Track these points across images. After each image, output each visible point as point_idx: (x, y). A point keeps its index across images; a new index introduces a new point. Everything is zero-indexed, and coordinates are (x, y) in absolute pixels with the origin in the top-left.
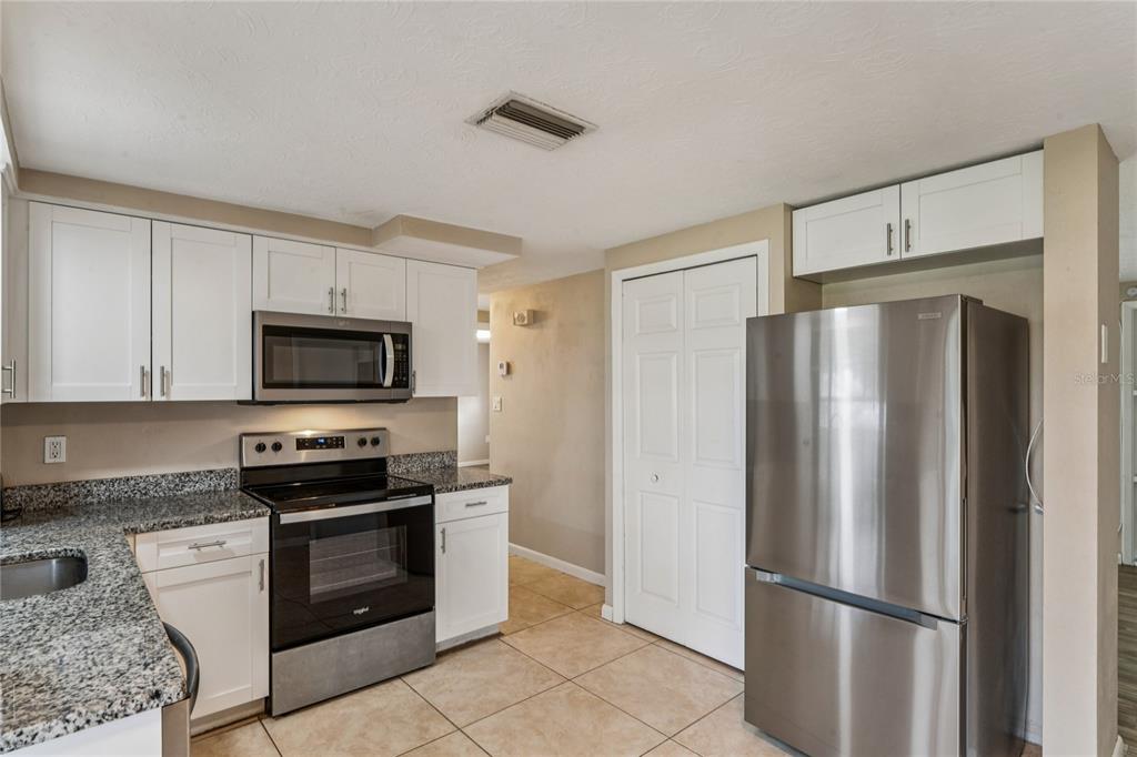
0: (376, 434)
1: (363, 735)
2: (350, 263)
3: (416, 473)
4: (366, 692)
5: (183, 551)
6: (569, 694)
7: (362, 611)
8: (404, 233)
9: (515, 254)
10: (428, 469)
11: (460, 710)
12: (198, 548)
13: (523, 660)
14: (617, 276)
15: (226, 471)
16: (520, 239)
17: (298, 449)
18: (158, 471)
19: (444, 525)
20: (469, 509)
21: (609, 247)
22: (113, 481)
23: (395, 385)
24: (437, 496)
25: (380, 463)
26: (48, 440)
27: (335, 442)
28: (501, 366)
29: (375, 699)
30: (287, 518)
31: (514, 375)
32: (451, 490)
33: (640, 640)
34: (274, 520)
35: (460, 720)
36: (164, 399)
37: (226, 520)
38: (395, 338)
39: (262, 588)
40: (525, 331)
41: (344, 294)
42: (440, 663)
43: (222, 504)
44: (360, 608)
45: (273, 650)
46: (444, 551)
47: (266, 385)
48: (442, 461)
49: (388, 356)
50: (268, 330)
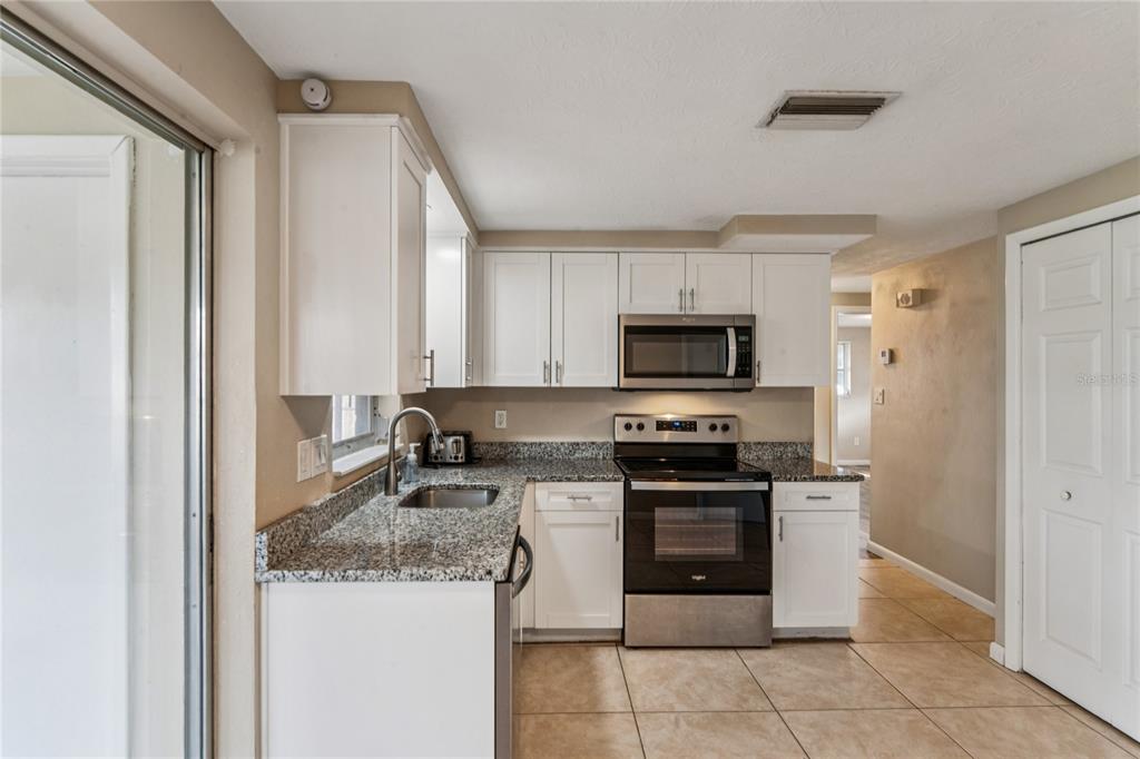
0: (727, 421)
1: (689, 684)
2: (698, 266)
3: (766, 461)
4: (703, 652)
5: (564, 499)
6: (910, 721)
7: (699, 578)
8: (740, 232)
9: (867, 233)
10: (780, 458)
11: (784, 695)
12: (574, 499)
13: (867, 671)
14: (1012, 241)
15: (604, 444)
16: (875, 216)
17: (658, 429)
18: (558, 439)
19: (783, 514)
20: (811, 501)
21: (1001, 206)
22: (532, 444)
23: (738, 374)
24: (774, 483)
25: (730, 449)
26: (497, 412)
27: (689, 426)
28: (883, 354)
29: (708, 660)
30: (636, 485)
31: (899, 365)
32: (790, 480)
33: (1039, 698)
34: (627, 486)
35: (781, 703)
36: (558, 385)
37: (592, 480)
38: (740, 331)
39: (617, 539)
40: (911, 312)
41: (692, 294)
42: (774, 648)
43: (596, 469)
44: (698, 575)
45: (625, 592)
46: (781, 539)
47: (626, 375)
48: (795, 452)
49: (730, 348)
50: (629, 330)
